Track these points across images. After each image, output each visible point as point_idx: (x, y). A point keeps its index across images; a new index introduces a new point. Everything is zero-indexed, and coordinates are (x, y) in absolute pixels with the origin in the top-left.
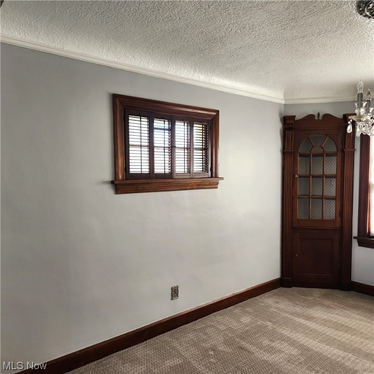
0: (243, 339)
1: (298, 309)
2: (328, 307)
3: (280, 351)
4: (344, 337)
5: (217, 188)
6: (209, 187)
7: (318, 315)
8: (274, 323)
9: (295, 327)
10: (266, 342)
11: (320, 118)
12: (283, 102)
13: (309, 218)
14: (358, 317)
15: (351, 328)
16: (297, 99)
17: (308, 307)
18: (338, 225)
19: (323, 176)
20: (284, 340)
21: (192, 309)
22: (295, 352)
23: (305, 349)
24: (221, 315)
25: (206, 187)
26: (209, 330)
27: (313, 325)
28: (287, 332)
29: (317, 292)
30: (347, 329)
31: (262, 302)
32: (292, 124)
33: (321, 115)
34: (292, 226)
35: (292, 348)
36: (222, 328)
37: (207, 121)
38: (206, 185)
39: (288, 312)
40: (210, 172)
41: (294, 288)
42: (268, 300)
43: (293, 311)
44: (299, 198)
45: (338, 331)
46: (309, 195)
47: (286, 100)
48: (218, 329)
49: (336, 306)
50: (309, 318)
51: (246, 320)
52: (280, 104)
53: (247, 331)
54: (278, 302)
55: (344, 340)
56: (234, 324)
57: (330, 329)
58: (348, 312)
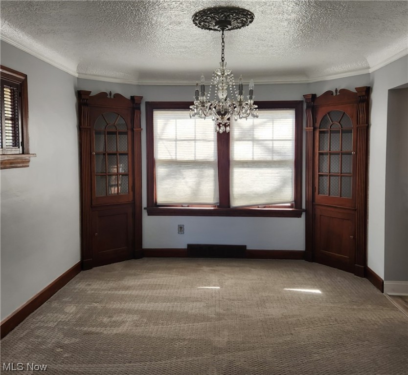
0: (82, 325)
1: (111, 284)
2: (135, 275)
3: (123, 322)
4: (163, 292)
5: (28, 166)
6: (21, 165)
7: (132, 283)
8: (100, 302)
9: (122, 299)
10: (106, 320)
11: (112, 97)
12: (77, 75)
13: (106, 195)
14: (161, 275)
15: (162, 285)
16: (90, 75)
17: (120, 280)
18: (131, 199)
19: (117, 153)
20: (120, 312)
21: (8, 317)
22: (136, 317)
23: (142, 313)
24: (40, 314)
25: (19, 165)
26: (38, 333)
27: (134, 293)
28: (117, 305)
29: (118, 266)
30: (161, 287)
31: (75, 289)
32: (87, 100)
33: (113, 94)
34: (91, 204)
35: (131, 316)
36: (51, 325)
37: (17, 86)
38: (19, 163)
39: (105, 290)
40: (21, 147)
41: (95, 268)
42: (79, 285)
43: (110, 288)
44: (96, 175)
45: (155, 290)
46: (106, 173)
47: (79, 73)
48: (48, 328)
49: (140, 272)
50: (127, 288)
51: (71, 309)
52: (74, 77)
53: (80, 318)
54: (90, 285)
55: (164, 295)
56: (62, 317)
57: (148, 291)
58: (152, 274)
